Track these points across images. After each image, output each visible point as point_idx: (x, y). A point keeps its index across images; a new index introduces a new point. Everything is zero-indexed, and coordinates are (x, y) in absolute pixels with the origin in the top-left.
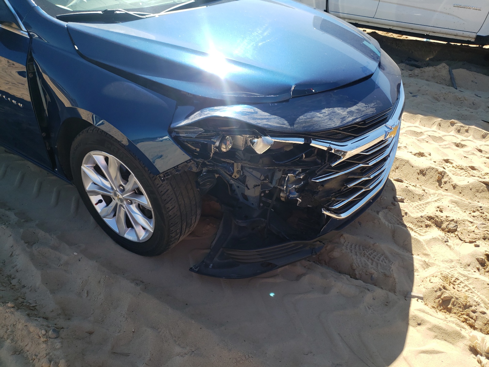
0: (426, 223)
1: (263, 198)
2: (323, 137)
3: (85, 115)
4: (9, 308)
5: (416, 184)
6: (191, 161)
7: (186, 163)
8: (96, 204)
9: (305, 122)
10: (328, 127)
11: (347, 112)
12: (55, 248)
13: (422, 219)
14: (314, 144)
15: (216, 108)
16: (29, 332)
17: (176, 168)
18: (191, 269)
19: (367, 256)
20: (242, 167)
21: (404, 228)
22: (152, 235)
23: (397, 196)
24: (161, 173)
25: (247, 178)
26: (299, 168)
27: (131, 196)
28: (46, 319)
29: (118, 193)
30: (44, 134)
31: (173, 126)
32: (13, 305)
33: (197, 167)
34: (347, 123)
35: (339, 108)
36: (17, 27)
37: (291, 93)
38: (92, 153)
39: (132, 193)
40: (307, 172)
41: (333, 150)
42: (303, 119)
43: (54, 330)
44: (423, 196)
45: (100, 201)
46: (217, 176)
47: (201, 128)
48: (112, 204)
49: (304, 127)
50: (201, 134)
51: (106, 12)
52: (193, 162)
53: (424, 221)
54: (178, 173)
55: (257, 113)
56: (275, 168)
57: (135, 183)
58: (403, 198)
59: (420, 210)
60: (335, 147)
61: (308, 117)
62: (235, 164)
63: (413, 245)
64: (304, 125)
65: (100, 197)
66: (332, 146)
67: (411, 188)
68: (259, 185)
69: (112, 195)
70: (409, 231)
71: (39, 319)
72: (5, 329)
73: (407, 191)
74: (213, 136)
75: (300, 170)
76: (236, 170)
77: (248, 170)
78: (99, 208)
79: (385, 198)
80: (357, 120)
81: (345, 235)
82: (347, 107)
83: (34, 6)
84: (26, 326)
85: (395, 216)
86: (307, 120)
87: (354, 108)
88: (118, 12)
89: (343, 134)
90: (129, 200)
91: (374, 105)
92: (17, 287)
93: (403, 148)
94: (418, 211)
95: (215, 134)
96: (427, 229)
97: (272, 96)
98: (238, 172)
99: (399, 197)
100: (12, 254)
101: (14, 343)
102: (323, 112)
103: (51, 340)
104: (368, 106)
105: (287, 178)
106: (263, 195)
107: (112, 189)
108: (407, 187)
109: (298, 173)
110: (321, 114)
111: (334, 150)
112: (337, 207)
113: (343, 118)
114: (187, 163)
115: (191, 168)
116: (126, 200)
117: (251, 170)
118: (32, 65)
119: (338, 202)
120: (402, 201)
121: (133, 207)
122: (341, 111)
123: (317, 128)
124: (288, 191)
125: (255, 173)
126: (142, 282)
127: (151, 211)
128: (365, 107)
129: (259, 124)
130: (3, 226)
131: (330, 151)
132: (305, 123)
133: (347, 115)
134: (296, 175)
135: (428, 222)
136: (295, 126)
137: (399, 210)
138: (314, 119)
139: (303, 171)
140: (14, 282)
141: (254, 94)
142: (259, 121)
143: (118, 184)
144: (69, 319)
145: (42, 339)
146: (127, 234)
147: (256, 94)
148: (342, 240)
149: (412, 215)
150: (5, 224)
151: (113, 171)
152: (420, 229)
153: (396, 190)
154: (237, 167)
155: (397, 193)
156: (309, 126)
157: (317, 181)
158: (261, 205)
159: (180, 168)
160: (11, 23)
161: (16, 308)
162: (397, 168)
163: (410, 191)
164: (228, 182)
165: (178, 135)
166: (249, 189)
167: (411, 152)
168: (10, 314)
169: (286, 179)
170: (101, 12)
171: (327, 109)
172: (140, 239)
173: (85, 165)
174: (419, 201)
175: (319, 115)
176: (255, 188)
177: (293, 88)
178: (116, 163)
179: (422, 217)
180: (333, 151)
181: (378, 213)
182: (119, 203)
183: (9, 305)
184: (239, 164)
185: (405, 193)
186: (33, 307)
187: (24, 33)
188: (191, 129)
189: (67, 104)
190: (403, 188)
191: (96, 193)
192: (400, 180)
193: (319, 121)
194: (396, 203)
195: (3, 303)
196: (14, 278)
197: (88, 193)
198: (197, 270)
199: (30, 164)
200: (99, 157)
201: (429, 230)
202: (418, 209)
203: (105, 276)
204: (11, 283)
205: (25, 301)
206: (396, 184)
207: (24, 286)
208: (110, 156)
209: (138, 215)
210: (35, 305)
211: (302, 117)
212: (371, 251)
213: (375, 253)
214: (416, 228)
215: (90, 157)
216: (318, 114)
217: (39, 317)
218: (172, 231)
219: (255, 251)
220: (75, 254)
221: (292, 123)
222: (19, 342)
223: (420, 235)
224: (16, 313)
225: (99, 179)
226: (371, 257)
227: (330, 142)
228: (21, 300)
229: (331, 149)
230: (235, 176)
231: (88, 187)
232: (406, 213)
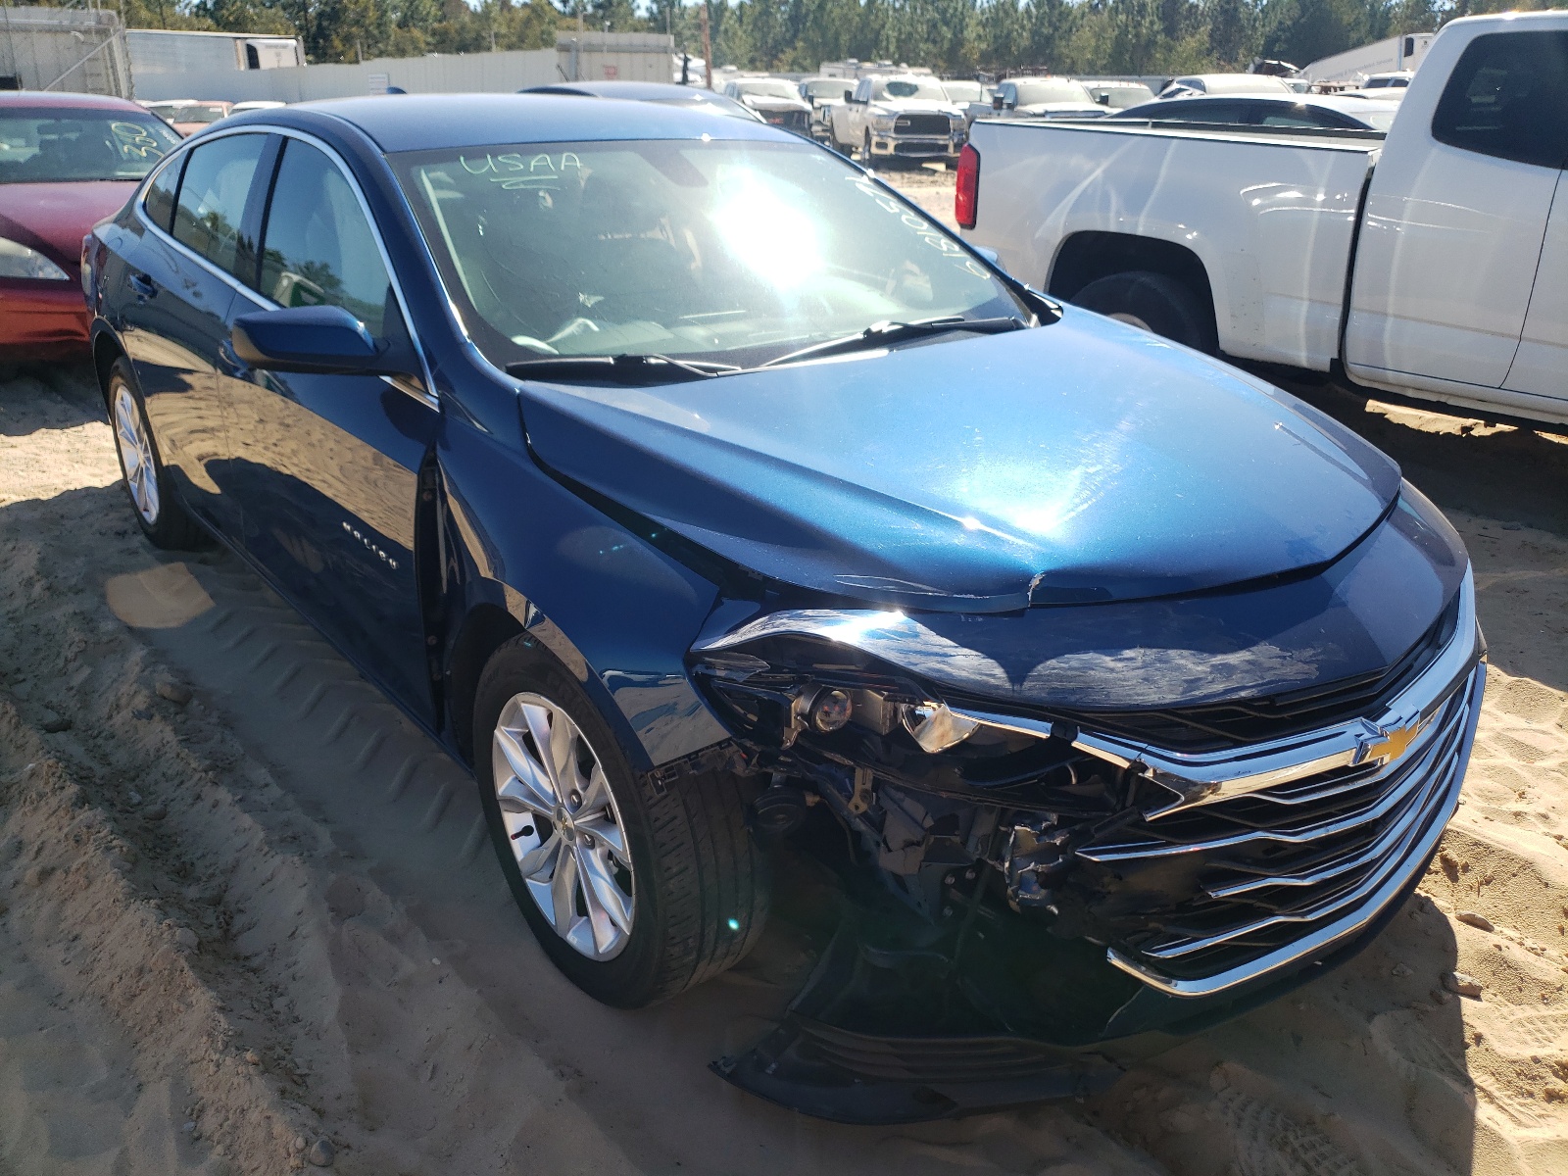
0: (1549, 1087)
1: (953, 890)
2: (1114, 727)
3: (515, 603)
4: (247, 1063)
5: (1544, 946)
6: (730, 745)
7: (718, 748)
8: (516, 836)
9: (1060, 678)
10: (1138, 700)
11: (1213, 666)
12: (393, 937)
13: (1537, 1070)
14: (1083, 744)
15: (809, 612)
16: (270, 1136)
17: (692, 758)
18: (714, 1067)
19: (1294, 1151)
20: (877, 785)
21: (1456, 1087)
22: (628, 944)
23: (1456, 974)
24: (657, 767)
25: (889, 818)
26: (1054, 812)
27: (595, 824)
28: (321, 1113)
29: (567, 814)
30: (432, 640)
31: (697, 646)
32: (256, 1058)
33: (748, 763)
34: (1206, 697)
35: (1186, 653)
36: (421, 387)
37: (1030, 594)
38: (520, 697)
39: (598, 815)
40: (1077, 827)
41: (1151, 770)
42: (1054, 669)
43: (324, 1145)
44: (1560, 989)
45: (527, 831)
46: (811, 800)
47: (764, 659)
48: (551, 842)
49: (1054, 691)
50: (759, 674)
51: (622, 359)
52: (735, 747)
53: (1542, 1078)
54: (695, 772)
55: (916, 635)
56: (969, 800)
57: (602, 791)
58: (1476, 982)
59: (1539, 1035)
60: (1157, 764)
61: (1074, 664)
62: (859, 772)
63: (1477, 1152)
64: (1056, 684)
65: (527, 819)
66: (1145, 758)
67: (1516, 954)
68: (918, 844)
69: (551, 814)
70: (1479, 1100)
71: (303, 1109)
72: (222, 1116)
73: (1498, 962)
74: (787, 683)
75: (1054, 818)
76: (858, 786)
77: (893, 792)
78: (521, 848)
79: (1410, 972)
80: (1243, 694)
81: (1233, 1067)
82: (1214, 652)
83: (463, 341)
84: (268, 1118)
85: (1434, 1040)
86: (1069, 673)
87: (1234, 658)
88: (653, 361)
89: (1193, 728)
90: (589, 836)
91: (1314, 655)
92: (282, 1017)
93: (1533, 819)
94: (1528, 1038)
95: (793, 677)
96: (1550, 1107)
97: (968, 596)
98: (865, 797)
99: (1463, 977)
100: (294, 933)
101: (230, 1157)
102: (1125, 656)
103: (311, 1168)
104: (1290, 657)
105: (1013, 836)
106: (950, 880)
107: (555, 799)
108: (1500, 949)
109: (1046, 828)
110: (1120, 660)
111: (1155, 771)
112: (1168, 954)
113: (1193, 683)
114: (721, 748)
115: (731, 763)
116: (582, 834)
117: (899, 795)
118: (433, 471)
119: (1174, 939)
120: (1474, 994)
121: (596, 857)
122: (1189, 664)
123: (1098, 698)
124: (1017, 878)
125: (909, 804)
126: (579, 1073)
127: (629, 872)
128: (1279, 657)
129: (916, 665)
130: (296, 858)
131: (1140, 774)
132: (1060, 682)
133: (1211, 673)
134: (1041, 831)
135: (1556, 1084)
136: (1027, 684)
137: (1457, 1022)
138: (1092, 673)
139: (1063, 823)
140: (280, 1004)
141: (920, 586)
142: (914, 659)
143: (569, 789)
144: (372, 1130)
145: (293, 1162)
146: (574, 932)
147: (925, 587)
148: (1216, 1080)
149: (1502, 1049)
150: (301, 854)
151: (560, 753)
152: (1522, 1101)
153: (1455, 951)
154: (863, 779)
155: (1459, 965)
156: (1073, 691)
157: (1094, 859)
158: (948, 912)
159: (703, 761)
160: (411, 377)
161: (261, 1067)
162: (1488, 882)
163: (1508, 965)
164: (848, 824)
165: (710, 672)
166: (890, 850)
167: (1559, 838)
168: (242, 1080)
169: (1011, 840)
170: (611, 361)
171: (1142, 651)
172: (600, 951)
173: (502, 728)
174: (1541, 1007)
175: (1112, 664)
176: (908, 849)
177: (1035, 582)
178: (569, 731)
179: (1536, 1060)
180: (1149, 774)
181: (1371, 1016)
182: (565, 841)
183: (249, 1056)
184: (869, 771)
185: (1487, 969)
186: (301, 1076)
187: (431, 402)
188: (738, 659)
189: (485, 572)
190: (1485, 948)
191: (520, 808)
192: (1478, 922)
193: (1106, 681)
194: (1447, 996)
195: (237, 1049)
196: (282, 995)
197: (500, 804)
198: (728, 1070)
199: (400, 715)
200: (535, 710)
201: (1556, 1113)
202: (1530, 1032)
203: (487, 1035)
204: (272, 1006)
205: (288, 1057)
206: (1463, 934)
207: (297, 1020)
208: (558, 710)
209: (602, 881)
210: (307, 1071)
211: (1053, 662)
212: (1312, 1138)
213: (1324, 1149)
214: (1509, 1097)
215: (517, 708)
216: (1107, 661)
217: (304, 1105)
218: (673, 938)
219: (884, 1039)
220: (436, 961)
221: (1017, 674)
222: (241, 1157)
223: (1519, 1123)
224: (257, 1079)
225: (529, 769)
226: (1308, 1157)
227: (1144, 745)
228: (279, 1051)
229: (1145, 768)
230: (857, 807)
231: (503, 786)
232: (1478, 1038)
